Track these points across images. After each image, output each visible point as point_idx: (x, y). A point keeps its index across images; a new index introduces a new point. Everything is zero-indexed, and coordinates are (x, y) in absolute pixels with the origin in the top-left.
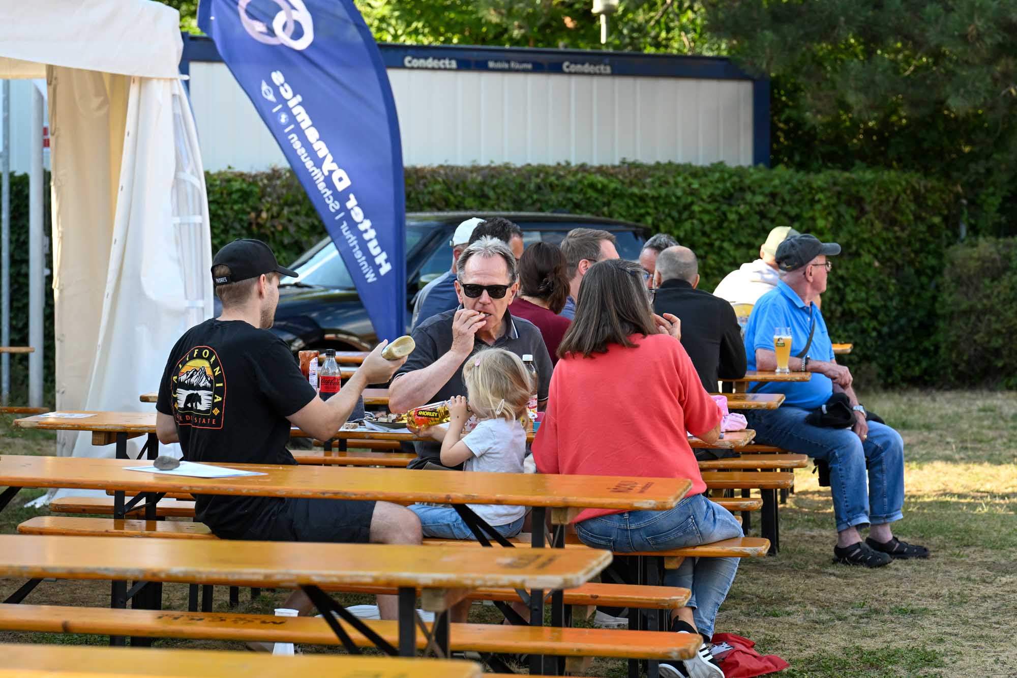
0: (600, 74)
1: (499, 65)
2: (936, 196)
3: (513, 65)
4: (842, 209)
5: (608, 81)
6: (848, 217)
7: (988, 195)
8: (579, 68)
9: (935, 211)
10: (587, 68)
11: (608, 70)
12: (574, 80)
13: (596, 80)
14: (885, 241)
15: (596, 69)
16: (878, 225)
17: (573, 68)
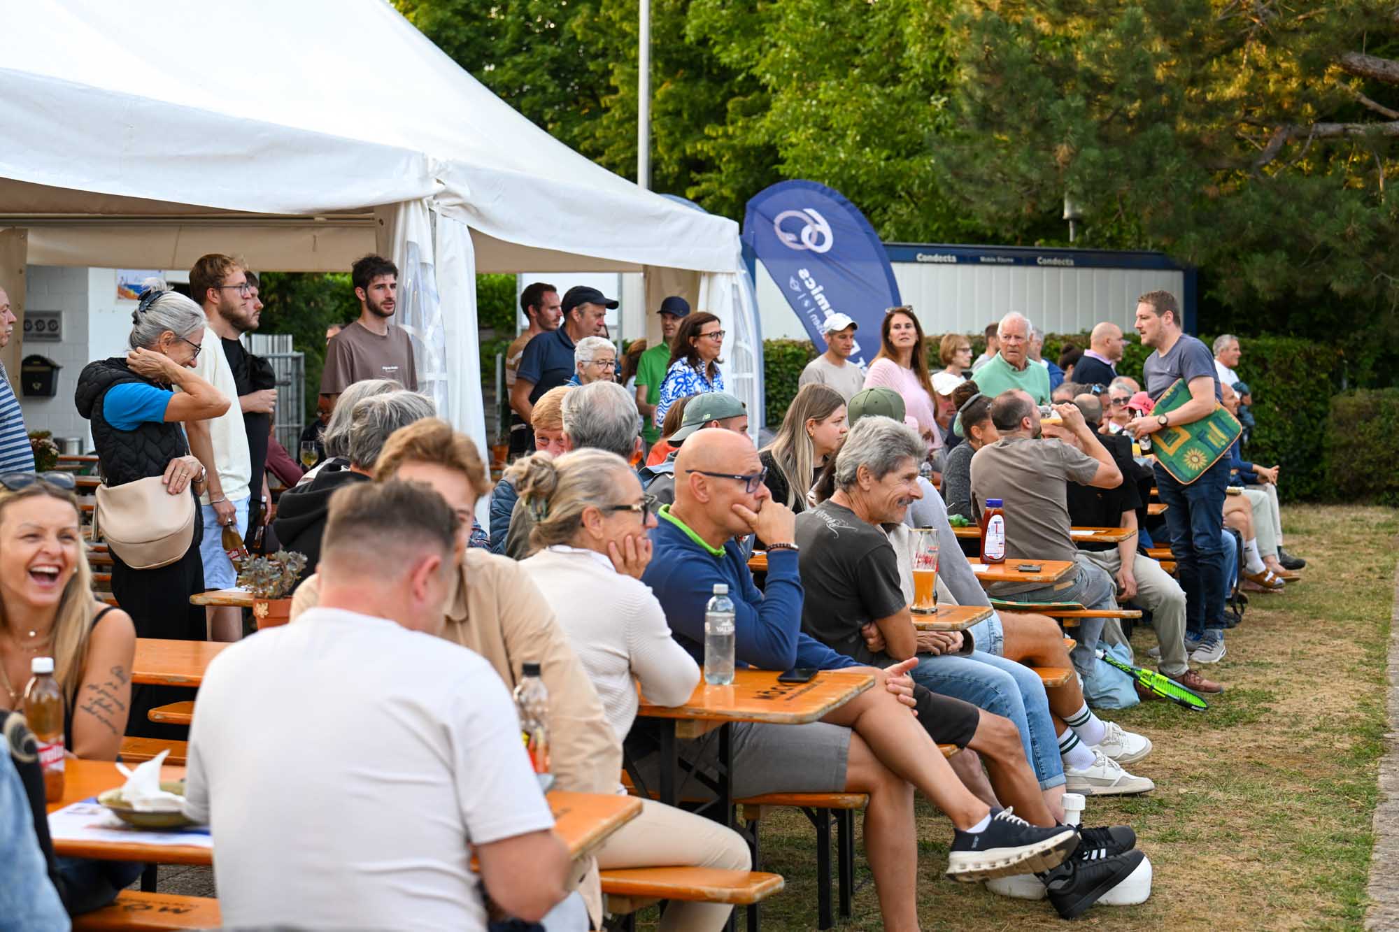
0: (1066, 266)
1: (989, 260)
2: (1323, 358)
3: (999, 259)
4: (1250, 367)
5: (1072, 271)
6: (1255, 374)
7: (1364, 357)
8: (1049, 261)
9: (1323, 368)
10: (1055, 261)
11: (1072, 263)
12: (1045, 271)
13: (1063, 271)
14: (1283, 391)
15: (1063, 262)
16: (1278, 380)
17: (1045, 261)
